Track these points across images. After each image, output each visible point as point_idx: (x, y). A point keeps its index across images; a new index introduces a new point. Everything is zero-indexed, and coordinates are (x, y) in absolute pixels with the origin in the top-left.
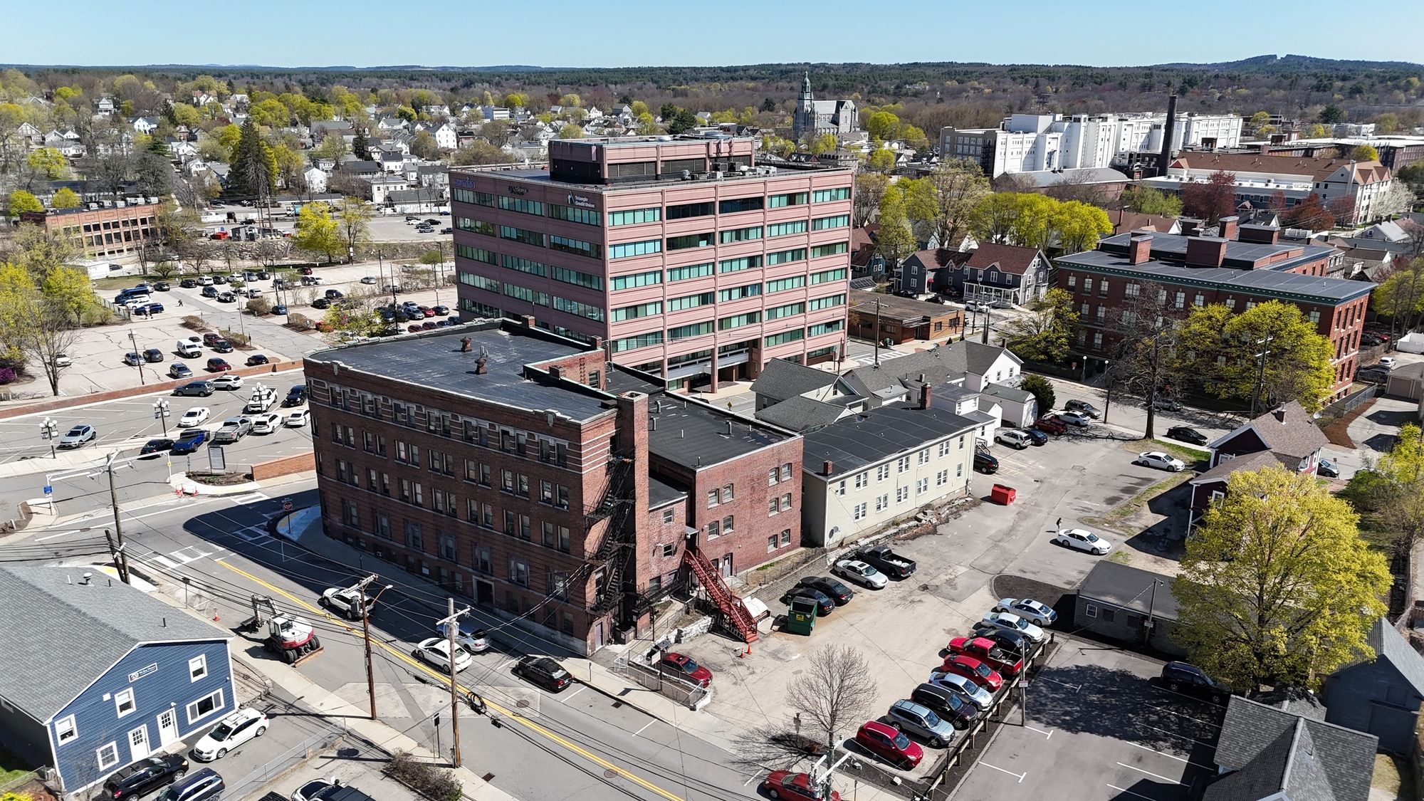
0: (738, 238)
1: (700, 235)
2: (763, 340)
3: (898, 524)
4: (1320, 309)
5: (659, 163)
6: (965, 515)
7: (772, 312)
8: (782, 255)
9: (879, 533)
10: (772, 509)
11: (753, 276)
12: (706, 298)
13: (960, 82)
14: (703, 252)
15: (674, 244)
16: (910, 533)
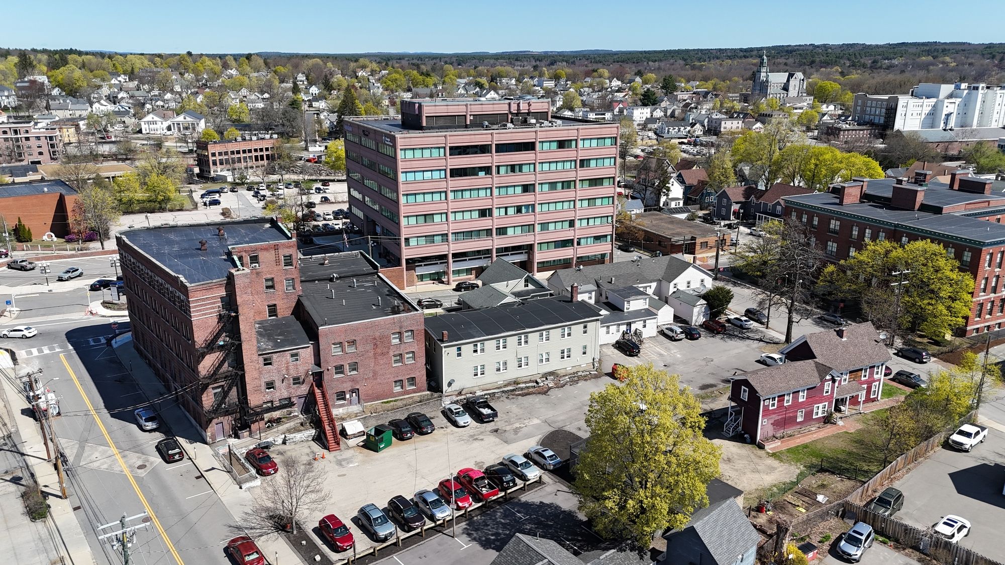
0: (513, 170)
1: (479, 167)
2: (536, 245)
3: (518, 384)
4: (971, 250)
5: (468, 117)
6: (581, 384)
7: (544, 226)
8: (553, 185)
9: (498, 388)
10: (396, 361)
11: (528, 199)
12: (484, 213)
13: (934, 57)
14: (482, 179)
15: (457, 173)
16: (526, 391)
